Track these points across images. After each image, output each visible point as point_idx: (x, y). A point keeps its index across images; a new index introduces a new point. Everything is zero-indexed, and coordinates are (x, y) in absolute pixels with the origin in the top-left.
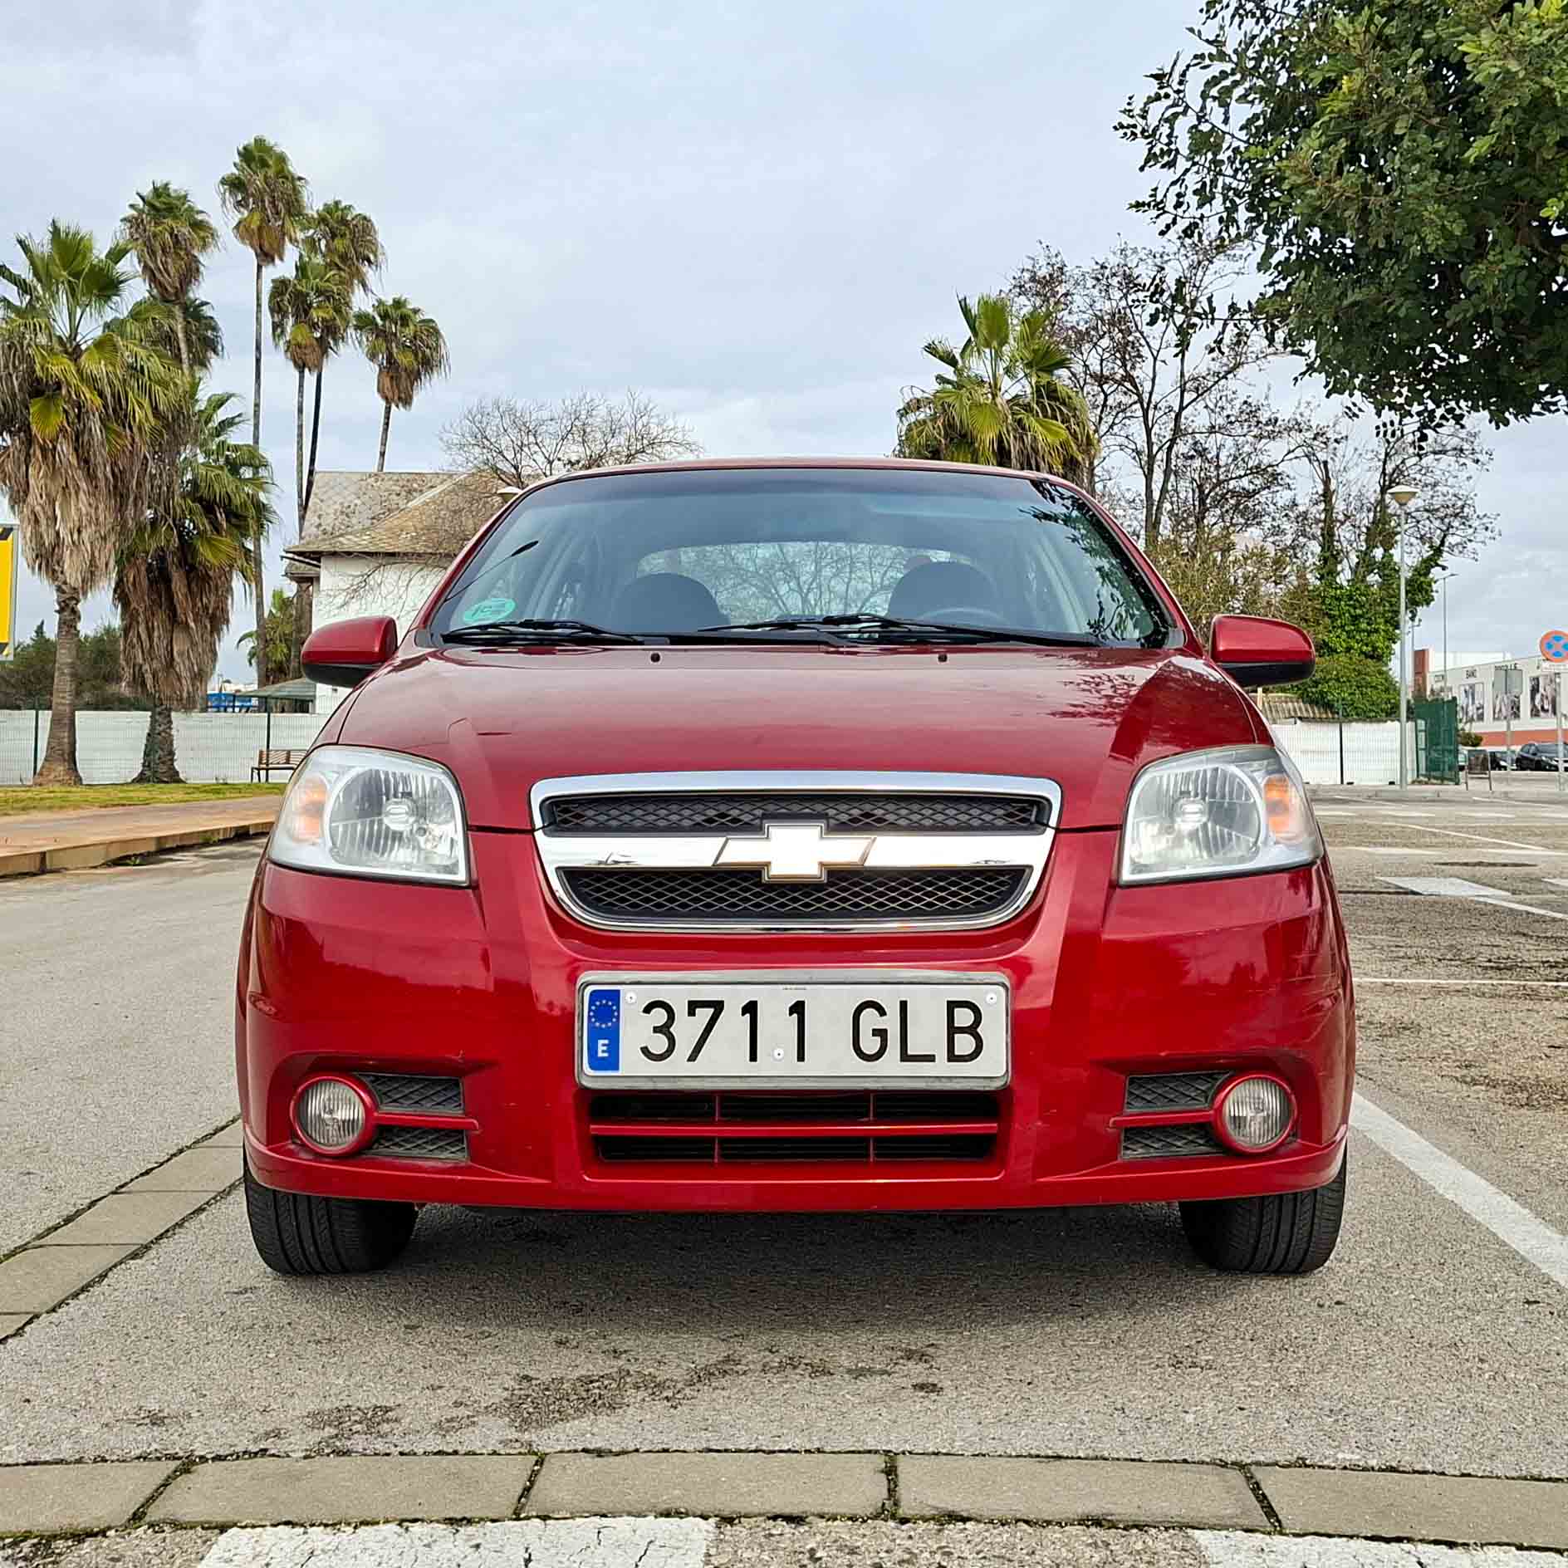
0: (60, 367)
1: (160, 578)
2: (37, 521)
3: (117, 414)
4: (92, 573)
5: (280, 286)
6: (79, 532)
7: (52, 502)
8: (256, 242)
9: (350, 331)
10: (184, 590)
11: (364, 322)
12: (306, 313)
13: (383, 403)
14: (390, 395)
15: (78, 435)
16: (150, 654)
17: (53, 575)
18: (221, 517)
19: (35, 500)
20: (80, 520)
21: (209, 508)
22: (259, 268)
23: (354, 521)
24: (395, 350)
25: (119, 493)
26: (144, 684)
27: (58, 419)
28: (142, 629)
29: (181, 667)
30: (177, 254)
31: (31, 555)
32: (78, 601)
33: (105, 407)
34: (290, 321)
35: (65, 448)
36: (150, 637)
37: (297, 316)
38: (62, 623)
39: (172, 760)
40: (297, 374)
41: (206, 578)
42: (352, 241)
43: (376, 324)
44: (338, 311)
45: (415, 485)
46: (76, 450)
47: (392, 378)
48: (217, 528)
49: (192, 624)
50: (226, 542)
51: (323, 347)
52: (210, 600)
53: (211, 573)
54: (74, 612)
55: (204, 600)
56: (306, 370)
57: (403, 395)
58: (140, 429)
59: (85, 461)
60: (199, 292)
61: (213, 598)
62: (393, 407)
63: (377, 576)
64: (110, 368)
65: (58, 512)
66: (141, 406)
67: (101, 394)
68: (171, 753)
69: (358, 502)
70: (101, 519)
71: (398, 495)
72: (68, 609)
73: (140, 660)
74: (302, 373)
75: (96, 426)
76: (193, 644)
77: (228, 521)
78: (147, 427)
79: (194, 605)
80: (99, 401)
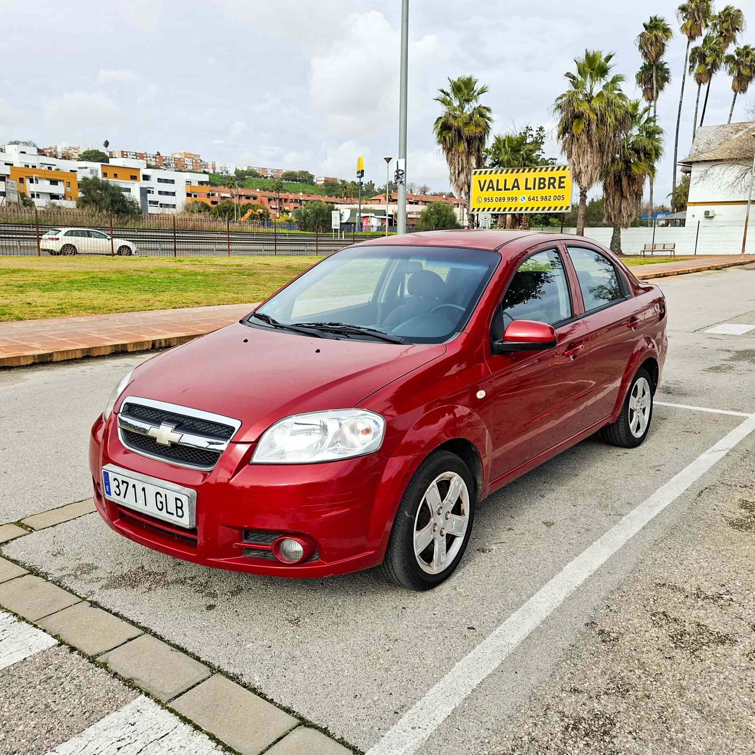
0: (584, 107)
1: (618, 181)
2: (574, 165)
3: (602, 121)
4: (591, 182)
5: (695, 50)
6: (587, 167)
7: (579, 157)
8: (688, 32)
9: (723, 64)
10: (627, 184)
11: (730, 59)
12: (704, 60)
13: (734, 93)
14: (737, 89)
15: (588, 131)
16: (613, 209)
17: (579, 183)
18: (642, 155)
19: (574, 157)
20: (588, 163)
21: (637, 152)
22: (689, 43)
23: (711, 146)
24: (741, 69)
25: (601, 150)
26: (611, 219)
27: (582, 126)
28: (611, 199)
29: (624, 213)
30: (656, 45)
31: (572, 176)
32: (586, 192)
33: (598, 120)
34: (698, 63)
35: (584, 138)
36: (614, 202)
37: (700, 62)
38: (581, 200)
39: (620, 246)
40: (698, 86)
41: (634, 179)
42: (731, 23)
43: (735, 59)
44: (718, 56)
45: (740, 128)
46: (588, 137)
47: (738, 81)
48: (639, 159)
49: (629, 197)
50: (643, 165)
51: (710, 73)
52: (635, 187)
53: (636, 177)
54: (585, 196)
55: (634, 187)
56: (702, 84)
57: (743, 88)
58: (609, 125)
59: (590, 141)
60: (663, 59)
61: (636, 186)
62: (738, 94)
63: (711, 170)
64: (601, 104)
65: (581, 161)
66: (610, 117)
67: (597, 115)
68: (619, 244)
69: (714, 138)
70: (595, 161)
71: (732, 133)
72: (583, 195)
73: (610, 211)
74: (700, 85)
75: (594, 127)
76: (629, 204)
77: (645, 156)
78: (612, 125)
79: (630, 189)
80: (595, 117)
